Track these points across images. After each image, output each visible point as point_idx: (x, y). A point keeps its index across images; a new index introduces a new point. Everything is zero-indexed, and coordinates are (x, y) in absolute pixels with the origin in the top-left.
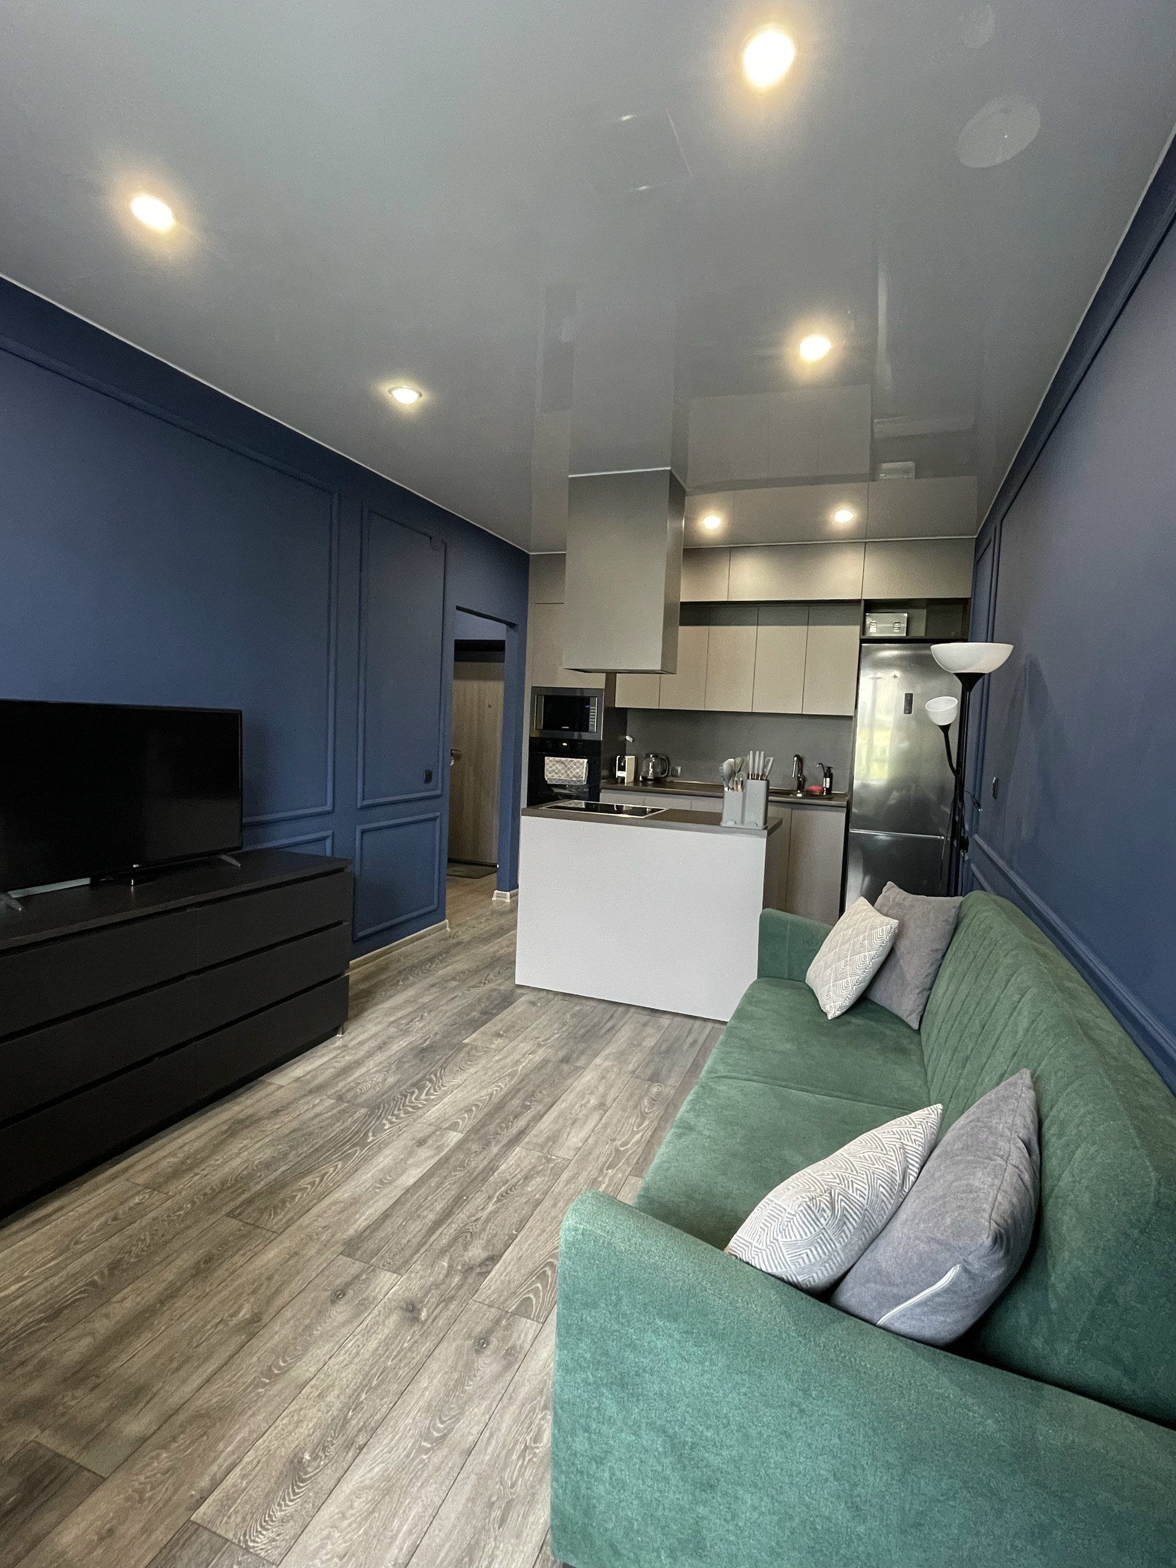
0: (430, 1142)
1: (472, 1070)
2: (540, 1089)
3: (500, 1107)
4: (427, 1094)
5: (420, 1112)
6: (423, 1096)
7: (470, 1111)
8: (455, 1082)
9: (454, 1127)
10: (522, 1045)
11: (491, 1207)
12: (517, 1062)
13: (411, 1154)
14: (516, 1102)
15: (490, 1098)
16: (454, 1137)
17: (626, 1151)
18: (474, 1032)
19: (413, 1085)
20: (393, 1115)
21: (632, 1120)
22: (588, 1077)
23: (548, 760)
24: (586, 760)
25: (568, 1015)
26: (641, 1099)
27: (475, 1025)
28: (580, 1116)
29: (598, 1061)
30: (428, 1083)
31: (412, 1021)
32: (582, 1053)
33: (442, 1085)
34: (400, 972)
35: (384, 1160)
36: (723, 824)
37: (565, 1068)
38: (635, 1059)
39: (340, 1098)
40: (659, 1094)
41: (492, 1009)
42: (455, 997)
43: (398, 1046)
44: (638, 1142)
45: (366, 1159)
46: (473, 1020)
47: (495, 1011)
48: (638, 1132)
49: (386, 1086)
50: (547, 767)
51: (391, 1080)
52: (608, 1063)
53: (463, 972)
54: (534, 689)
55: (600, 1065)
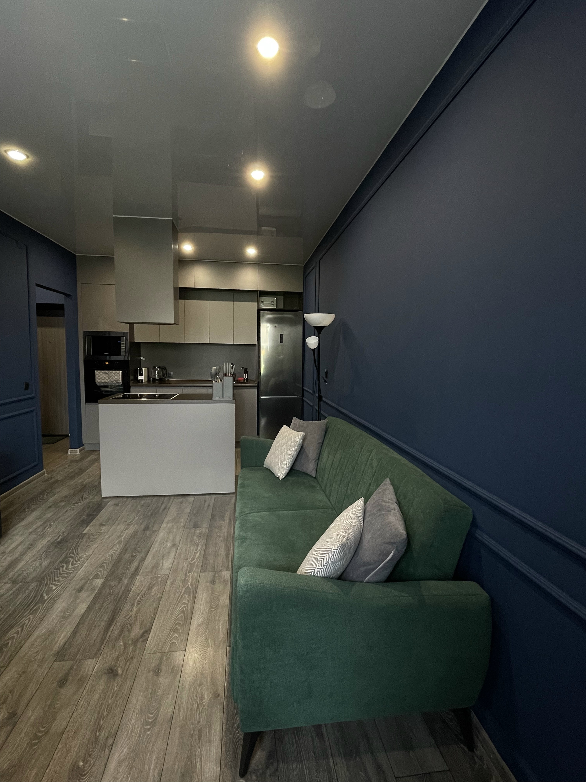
0: (85, 588)
1: (95, 546)
2: (138, 546)
3: (119, 559)
4: (72, 565)
5: (72, 575)
6: (70, 566)
7: (102, 566)
8: (87, 554)
9: (97, 576)
10: (119, 527)
11: (135, 609)
12: (120, 536)
13: (76, 598)
14: (127, 556)
15: (112, 558)
16: (99, 582)
17: (195, 562)
18: (87, 526)
19: (62, 562)
20: (55, 581)
21: (192, 548)
22: (162, 534)
23: (97, 372)
24: (121, 371)
25: (139, 507)
26: (192, 537)
27: (86, 522)
28: (165, 553)
29: (164, 525)
30: (70, 559)
31: (44, 529)
32: (154, 523)
33: (80, 558)
34: (24, 504)
35: (60, 606)
36: (214, 399)
37: (148, 532)
38: (183, 521)
39: (14, 582)
40: (200, 533)
41: (93, 512)
42: (67, 511)
43: (42, 544)
44: (199, 557)
45: (48, 609)
46: (83, 520)
47: (95, 513)
48: (197, 553)
49: (43, 568)
50: (97, 376)
51: (45, 563)
52: (170, 525)
53: (66, 497)
54: (85, 333)
55: (166, 527)
